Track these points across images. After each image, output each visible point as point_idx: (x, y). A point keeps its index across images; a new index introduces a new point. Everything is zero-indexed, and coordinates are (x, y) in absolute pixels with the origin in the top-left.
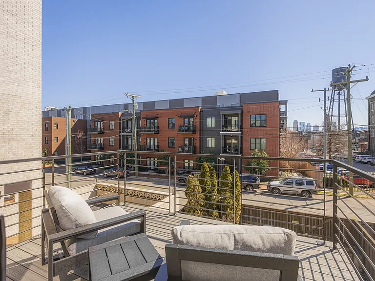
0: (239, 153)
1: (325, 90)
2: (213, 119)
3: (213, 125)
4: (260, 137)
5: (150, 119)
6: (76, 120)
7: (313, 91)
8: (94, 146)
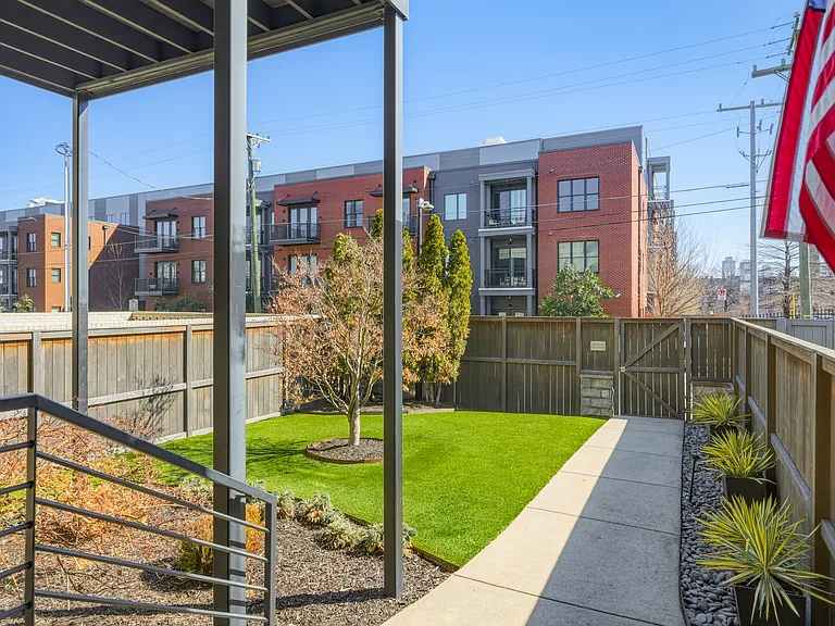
0: (530, 283)
1: (752, 107)
2: (463, 197)
3: (463, 216)
4: (583, 237)
5: (299, 205)
6: (112, 227)
7: (721, 110)
8: (153, 286)
